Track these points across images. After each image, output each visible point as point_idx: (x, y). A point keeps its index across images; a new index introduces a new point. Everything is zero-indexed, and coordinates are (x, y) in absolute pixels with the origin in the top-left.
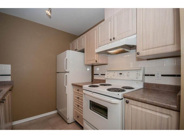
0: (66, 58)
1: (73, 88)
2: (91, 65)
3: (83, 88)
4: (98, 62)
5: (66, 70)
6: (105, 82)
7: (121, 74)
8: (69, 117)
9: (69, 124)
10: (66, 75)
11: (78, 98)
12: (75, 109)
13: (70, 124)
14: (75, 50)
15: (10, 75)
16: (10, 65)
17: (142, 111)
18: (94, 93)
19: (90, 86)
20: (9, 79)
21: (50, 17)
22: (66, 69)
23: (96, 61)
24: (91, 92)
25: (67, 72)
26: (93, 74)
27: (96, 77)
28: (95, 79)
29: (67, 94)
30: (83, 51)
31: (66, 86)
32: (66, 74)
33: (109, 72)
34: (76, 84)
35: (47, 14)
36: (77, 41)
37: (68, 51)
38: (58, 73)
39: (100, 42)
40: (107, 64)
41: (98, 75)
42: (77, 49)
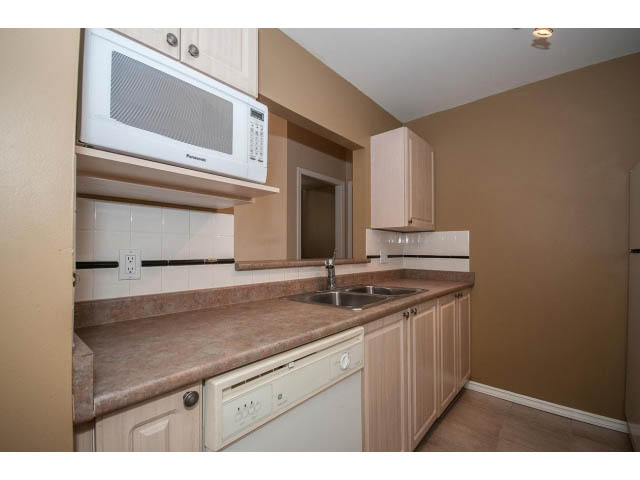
15: (467, 257)
16: (468, 232)
20: (464, 266)
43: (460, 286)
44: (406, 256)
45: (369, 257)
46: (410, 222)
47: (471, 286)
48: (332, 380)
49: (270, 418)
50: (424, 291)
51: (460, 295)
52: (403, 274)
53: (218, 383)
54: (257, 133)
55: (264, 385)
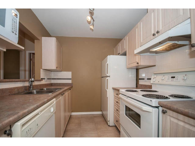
0: (107, 63)
1: (114, 92)
2: (135, 68)
3: (120, 92)
4: (139, 64)
5: (107, 75)
6: (151, 88)
7: (174, 77)
8: (109, 119)
9: (109, 126)
10: (107, 80)
11: (117, 102)
12: (115, 113)
13: (111, 127)
14: (118, 54)
15: (71, 79)
16: (71, 72)
17: (184, 127)
18: (128, 98)
19: (127, 91)
20: (70, 82)
21: (92, 30)
22: (107, 73)
23: (138, 63)
24: (125, 96)
25: (108, 76)
26: (138, 79)
27: (141, 82)
28: (141, 84)
29: (108, 97)
30: (125, 54)
31: (107, 90)
32: (107, 78)
33: (155, 76)
34: (116, 88)
35: (91, 29)
36: (120, 44)
37: (109, 57)
38: (103, 77)
39: (142, 41)
40: (155, 66)
41: (144, 79)
42: (119, 53)
43: (70, 87)
44: (52, 79)
45: (42, 79)
46: (57, 68)
47: (72, 87)
48: (49, 116)
49: (35, 133)
50: (63, 88)
51: (71, 89)
52: (51, 85)
53: (19, 124)
54: (15, 22)
55: (33, 122)
